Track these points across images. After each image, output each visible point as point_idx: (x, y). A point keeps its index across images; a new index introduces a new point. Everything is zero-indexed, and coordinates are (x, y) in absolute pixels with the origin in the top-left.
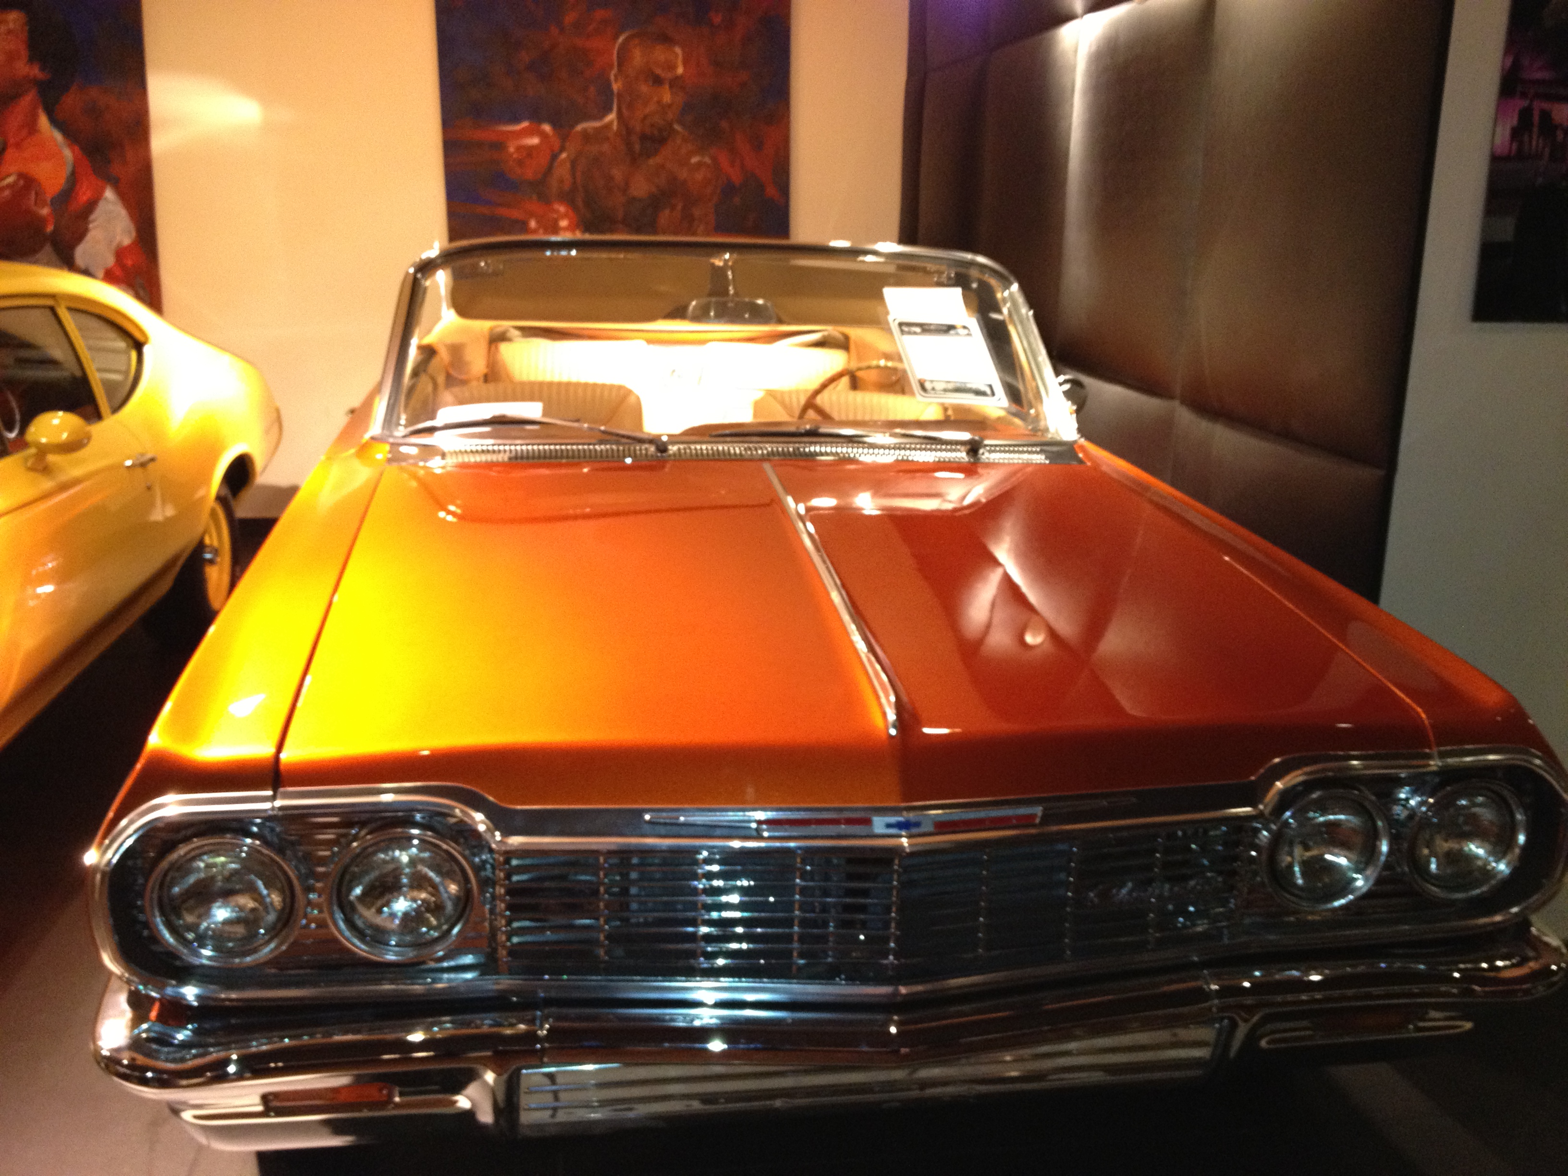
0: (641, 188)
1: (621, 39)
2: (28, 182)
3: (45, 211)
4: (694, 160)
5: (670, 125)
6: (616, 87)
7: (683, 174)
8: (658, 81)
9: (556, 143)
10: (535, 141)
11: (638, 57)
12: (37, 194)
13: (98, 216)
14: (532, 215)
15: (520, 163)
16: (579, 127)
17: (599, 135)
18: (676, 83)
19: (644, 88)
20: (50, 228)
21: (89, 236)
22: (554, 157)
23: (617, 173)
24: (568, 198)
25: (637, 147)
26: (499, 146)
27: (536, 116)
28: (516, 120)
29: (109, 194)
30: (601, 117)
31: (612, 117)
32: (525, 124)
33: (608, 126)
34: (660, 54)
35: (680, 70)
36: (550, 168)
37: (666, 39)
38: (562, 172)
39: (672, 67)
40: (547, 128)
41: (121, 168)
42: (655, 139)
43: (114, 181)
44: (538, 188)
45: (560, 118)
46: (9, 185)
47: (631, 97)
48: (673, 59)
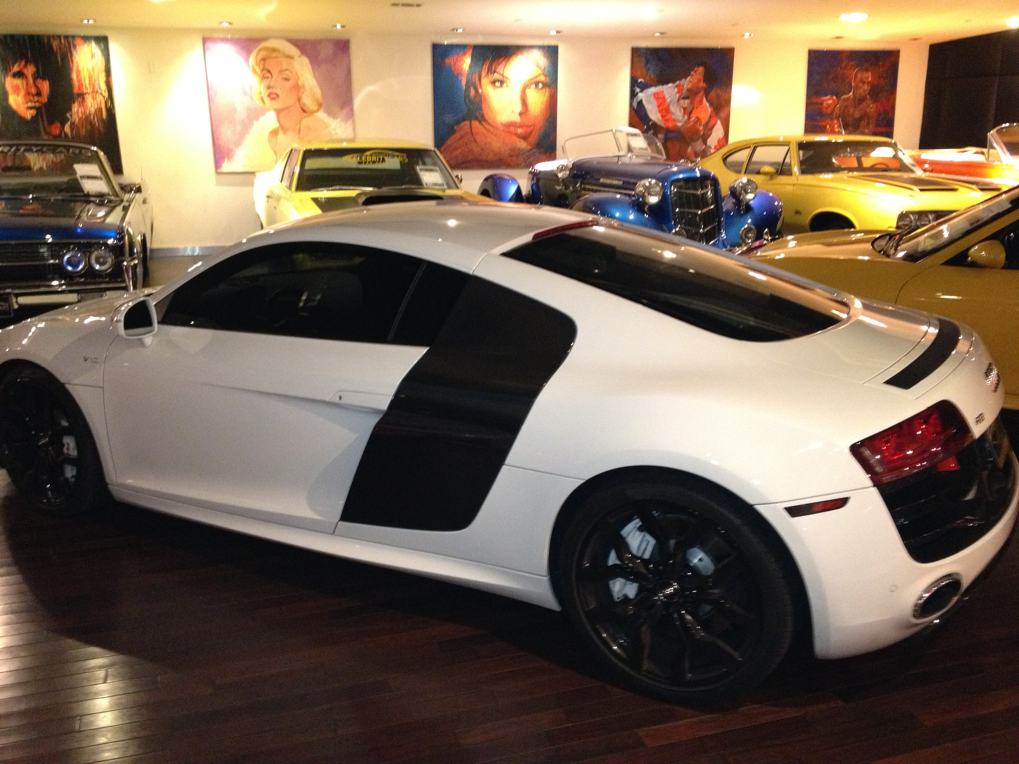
0: (857, 115)
1: (856, 70)
2: (698, 119)
4: (871, 106)
5: (866, 96)
6: (853, 85)
7: (868, 110)
8: (864, 83)
9: (836, 102)
10: (831, 102)
11: (859, 76)
12: (700, 123)
13: (715, 129)
14: (828, 124)
15: (827, 108)
16: (843, 97)
17: (847, 100)
18: (868, 83)
19: (861, 85)
20: (702, 133)
21: (712, 136)
22: (836, 106)
23: (851, 110)
24: (838, 118)
25: (857, 103)
26: (822, 104)
27: (832, 94)
28: (826, 95)
29: (719, 122)
30: (848, 94)
31: (851, 94)
32: (829, 97)
33: (850, 96)
34: (865, 75)
35: (870, 79)
36: (834, 110)
37: (867, 70)
38: (837, 111)
39: (868, 78)
40: (834, 97)
41: (723, 114)
42: (862, 100)
43: (720, 118)
44: (830, 116)
45: (838, 95)
46: (693, 121)
47: (857, 88)
48: (869, 76)
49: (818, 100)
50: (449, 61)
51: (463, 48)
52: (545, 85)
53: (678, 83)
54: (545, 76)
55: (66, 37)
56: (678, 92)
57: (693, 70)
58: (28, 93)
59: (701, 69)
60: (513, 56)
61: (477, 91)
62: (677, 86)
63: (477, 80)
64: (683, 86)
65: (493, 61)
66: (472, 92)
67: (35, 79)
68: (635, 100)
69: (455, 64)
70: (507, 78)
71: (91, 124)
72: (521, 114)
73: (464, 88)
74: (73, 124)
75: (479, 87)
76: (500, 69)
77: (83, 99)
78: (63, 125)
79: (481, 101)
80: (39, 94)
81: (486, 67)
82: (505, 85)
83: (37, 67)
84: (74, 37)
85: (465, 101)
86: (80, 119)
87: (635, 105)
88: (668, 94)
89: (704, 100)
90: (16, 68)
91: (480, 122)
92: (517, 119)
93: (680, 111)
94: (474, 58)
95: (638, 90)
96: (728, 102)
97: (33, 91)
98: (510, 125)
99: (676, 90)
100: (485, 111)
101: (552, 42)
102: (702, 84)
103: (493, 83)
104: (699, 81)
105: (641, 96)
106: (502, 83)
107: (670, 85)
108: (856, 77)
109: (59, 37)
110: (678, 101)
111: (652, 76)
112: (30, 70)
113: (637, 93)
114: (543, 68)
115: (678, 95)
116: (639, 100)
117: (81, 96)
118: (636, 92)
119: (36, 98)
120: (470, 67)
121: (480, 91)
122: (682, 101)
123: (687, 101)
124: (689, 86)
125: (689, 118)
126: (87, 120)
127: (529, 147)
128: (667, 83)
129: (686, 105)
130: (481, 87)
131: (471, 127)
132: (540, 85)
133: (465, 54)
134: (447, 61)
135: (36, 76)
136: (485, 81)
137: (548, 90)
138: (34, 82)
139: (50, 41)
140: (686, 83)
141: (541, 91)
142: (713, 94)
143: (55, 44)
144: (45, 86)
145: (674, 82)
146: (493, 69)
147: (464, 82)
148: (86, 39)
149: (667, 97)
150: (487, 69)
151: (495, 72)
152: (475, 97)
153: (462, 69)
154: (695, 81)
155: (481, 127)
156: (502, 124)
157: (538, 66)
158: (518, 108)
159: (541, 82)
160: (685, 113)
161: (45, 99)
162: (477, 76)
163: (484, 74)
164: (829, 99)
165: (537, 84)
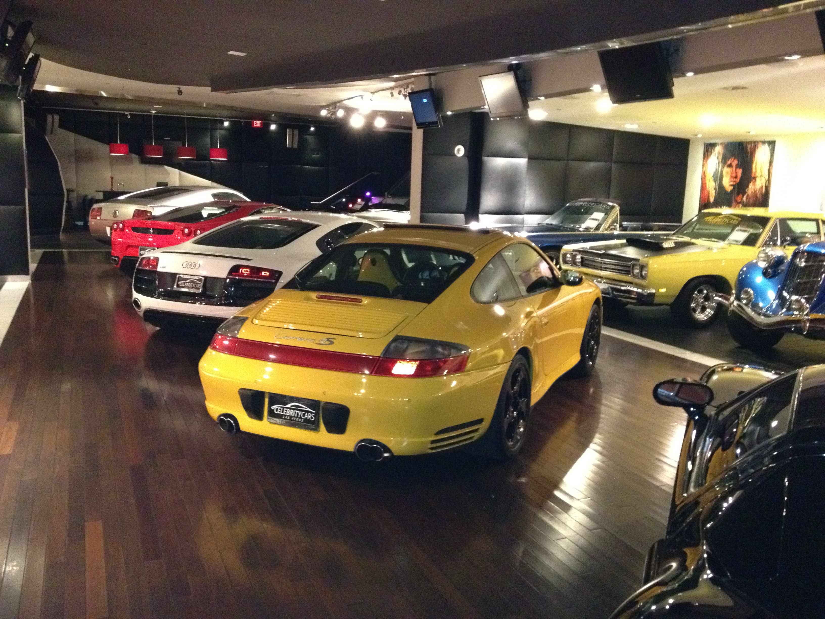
55: (755, 142)
58: (732, 177)
67: (736, 168)
71: (756, 197)
74: (748, 196)
77: (755, 180)
78: (743, 195)
80: (736, 177)
83: (738, 161)
84: (758, 142)
86: (752, 193)
90: (729, 162)
97: (734, 175)
109: (751, 142)
112: (735, 163)
117: (755, 178)
119: (734, 180)
126: (755, 194)
135: (737, 167)
138: (736, 170)
139: (747, 145)
143: (749, 147)
144: (740, 172)
148: (764, 143)
161: (738, 180)
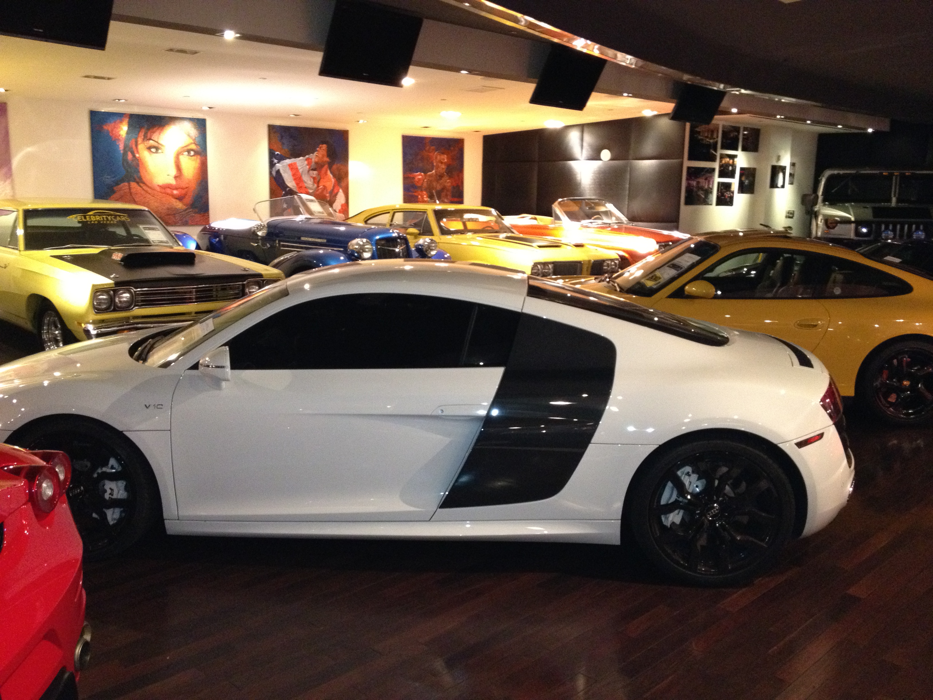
0: (439, 188)
1: (436, 153)
2: (325, 187)
3: (328, 195)
4: (448, 181)
5: (444, 173)
6: (435, 164)
7: (446, 184)
9: (424, 178)
10: (420, 177)
11: (439, 157)
12: (326, 190)
13: (338, 196)
14: (419, 194)
15: (418, 182)
16: (428, 174)
17: (431, 176)
18: (445, 163)
19: (440, 164)
20: (328, 199)
21: (336, 201)
22: (424, 181)
24: (426, 190)
25: (438, 178)
26: (414, 178)
28: (417, 172)
29: (341, 191)
30: (432, 171)
31: (434, 171)
32: (419, 173)
33: (433, 173)
34: (442, 157)
35: (446, 160)
36: (423, 184)
37: (443, 153)
38: (425, 184)
39: (444, 159)
40: (423, 174)
41: (343, 184)
42: (441, 176)
43: (342, 188)
44: (421, 188)
45: (425, 172)
46: (321, 188)
47: (438, 167)
48: (445, 158)
49: (411, 176)
50: (107, 127)
51: (120, 116)
52: (197, 153)
53: (307, 156)
54: (196, 145)
56: (308, 164)
57: (318, 147)
59: (324, 146)
60: (167, 126)
61: (134, 156)
62: (306, 160)
63: (134, 146)
64: (311, 159)
65: (148, 129)
66: (130, 156)
68: (274, 169)
69: (112, 131)
70: (161, 145)
72: (176, 177)
73: (122, 152)
75: (136, 152)
76: (155, 137)
79: (138, 165)
81: (142, 134)
82: (160, 151)
85: (123, 164)
87: (274, 173)
88: (300, 166)
89: (329, 172)
91: (138, 183)
92: (173, 182)
93: (310, 181)
94: (130, 125)
95: (276, 161)
96: (346, 174)
98: (166, 187)
99: (306, 162)
100: (143, 173)
101: (200, 116)
102: (326, 159)
103: (149, 148)
104: (323, 156)
105: (278, 166)
106: (157, 148)
107: (301, 158)
108: (436, 158)
110: (308, 171)
111: (287, 150)
113: (275, 164)
114: (194, 138)
115: (308, 167)
116: (277, 169)
118: (274, 162)
120: (127, 133)
121: (137, 155)
122: (311, 172)
123: (315, 172)
124: (316, 160)
125: (318, 186)
127: (185, 207)
128: (298, 156)
129: (314, 176)
130: (138, 153)
131: (130, 189)
132: (192, 153)
133: (121, 122)
134: (105, 127)
136: (141, 147)
137: (199, 157)
140: (314, 157)
141: (193, 157)
142: (335, 167)
145: (304, 156)
146: (148, 137)
147: (121, 147)
149: (299, 168)
150: (143, 137)
151: (150, 139)
152: (133, 160)
153: (120, 135)
154: (320, 156)
155: (139, 188)
156: (158, 185)
157: (189, 135)
158: (173, 172)
159: (193, 150)
160: (314, 182)
162: (134, 143)
163: (140, 140)
164: (419, 175)
165: (189, 151)
